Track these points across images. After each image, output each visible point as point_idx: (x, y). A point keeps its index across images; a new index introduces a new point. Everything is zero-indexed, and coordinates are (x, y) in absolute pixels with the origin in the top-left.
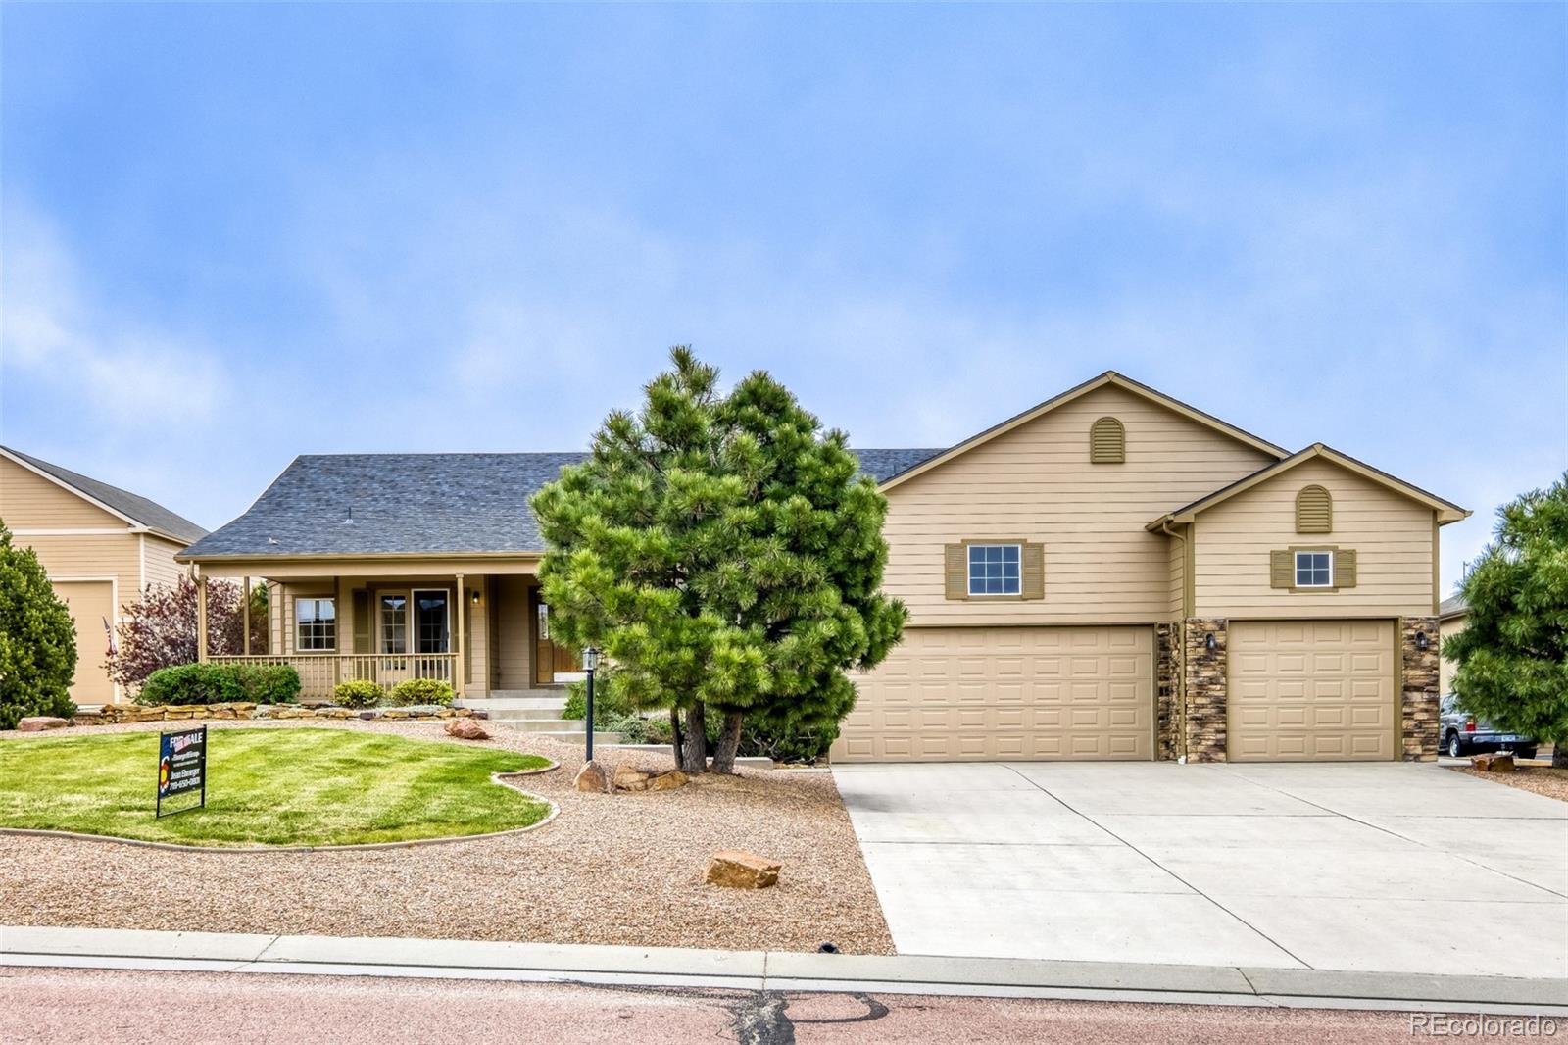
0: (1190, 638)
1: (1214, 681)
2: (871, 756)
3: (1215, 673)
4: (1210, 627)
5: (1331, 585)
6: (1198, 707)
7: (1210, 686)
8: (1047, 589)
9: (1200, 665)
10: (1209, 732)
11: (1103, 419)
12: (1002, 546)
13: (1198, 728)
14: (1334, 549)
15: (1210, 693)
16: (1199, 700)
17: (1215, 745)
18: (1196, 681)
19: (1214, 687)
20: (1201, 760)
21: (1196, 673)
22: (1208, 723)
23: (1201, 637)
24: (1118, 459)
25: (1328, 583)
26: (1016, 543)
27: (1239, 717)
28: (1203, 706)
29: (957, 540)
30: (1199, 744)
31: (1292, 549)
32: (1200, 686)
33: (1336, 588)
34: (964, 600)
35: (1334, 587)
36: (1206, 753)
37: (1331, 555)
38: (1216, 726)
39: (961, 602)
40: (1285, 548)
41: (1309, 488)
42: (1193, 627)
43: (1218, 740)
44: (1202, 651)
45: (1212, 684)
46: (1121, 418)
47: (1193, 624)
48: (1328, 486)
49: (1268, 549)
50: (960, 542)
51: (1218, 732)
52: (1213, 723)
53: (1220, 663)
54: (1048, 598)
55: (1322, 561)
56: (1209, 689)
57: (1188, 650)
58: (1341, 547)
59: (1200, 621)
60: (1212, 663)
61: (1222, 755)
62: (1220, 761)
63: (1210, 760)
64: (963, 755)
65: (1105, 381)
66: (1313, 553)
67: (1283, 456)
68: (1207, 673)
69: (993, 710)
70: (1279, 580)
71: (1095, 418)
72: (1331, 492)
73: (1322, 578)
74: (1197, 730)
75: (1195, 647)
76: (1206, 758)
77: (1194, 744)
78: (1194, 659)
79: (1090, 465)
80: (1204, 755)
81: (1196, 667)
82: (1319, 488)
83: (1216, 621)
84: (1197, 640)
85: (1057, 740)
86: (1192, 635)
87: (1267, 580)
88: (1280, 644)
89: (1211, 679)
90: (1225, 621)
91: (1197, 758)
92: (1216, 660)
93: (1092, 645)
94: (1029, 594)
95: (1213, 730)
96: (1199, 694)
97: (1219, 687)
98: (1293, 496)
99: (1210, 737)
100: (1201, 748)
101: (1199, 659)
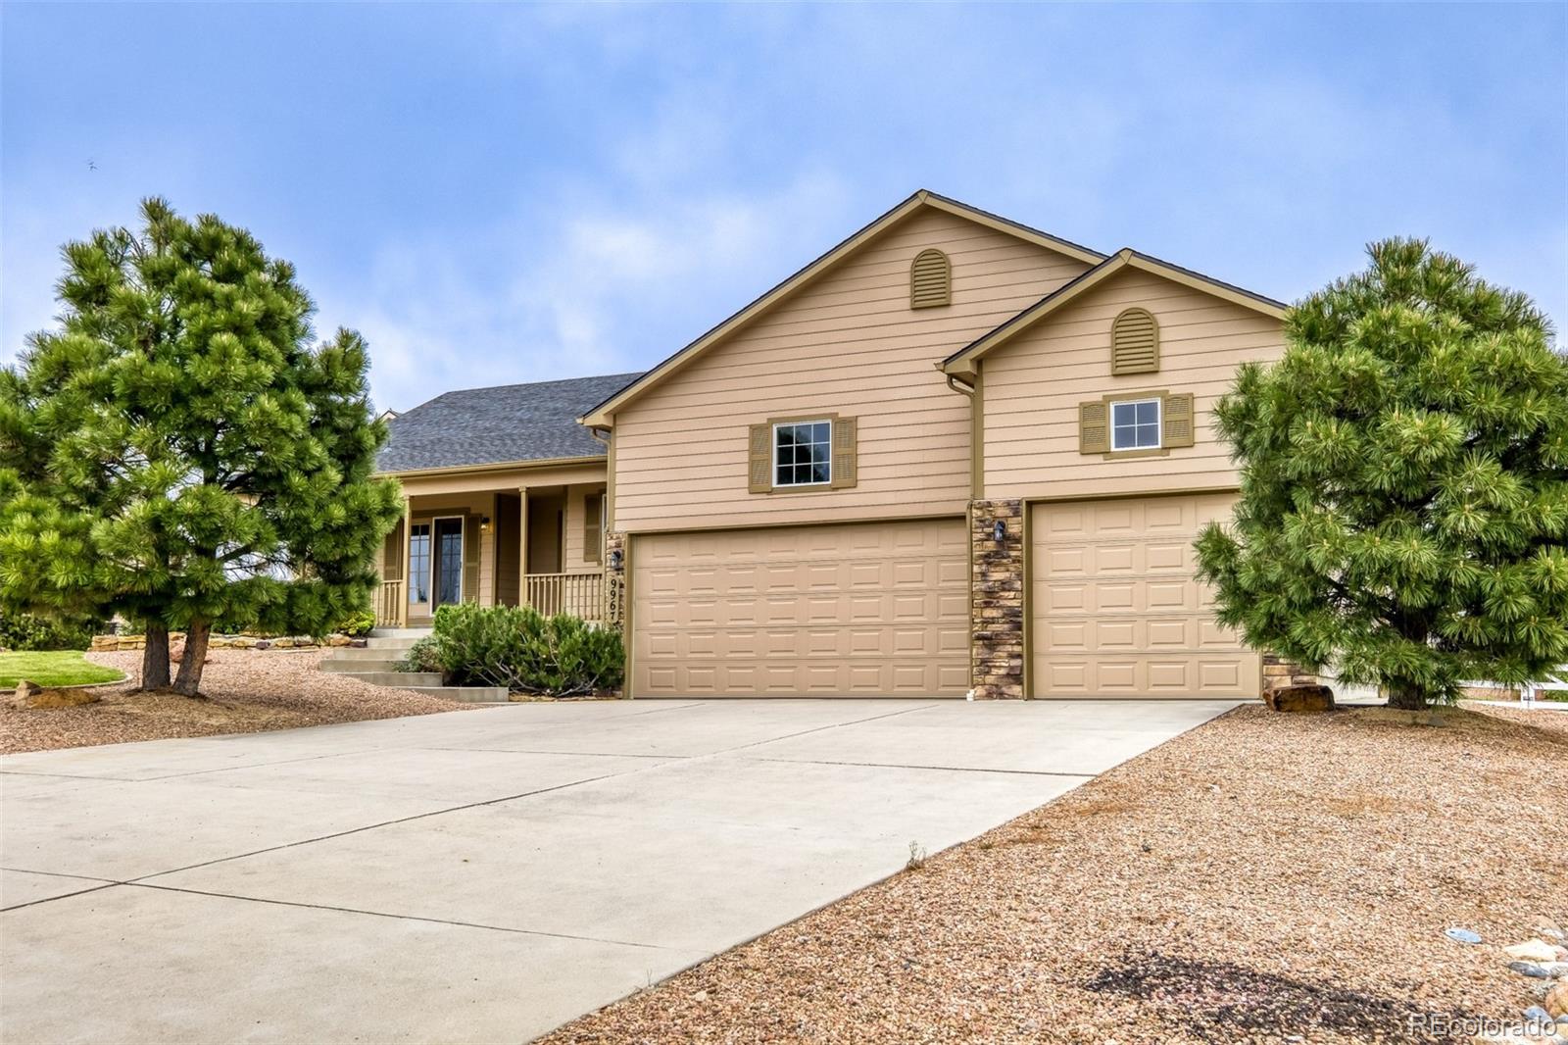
0: (976, 528)
1: (1006, 586)
2: (674, 690)
3: (1007, 574)
4: (1001, 512)
5: (1159, 446)
6: (987, 622)
7: (1002, 594)
8: (861, 474)
9: (989, 564)
10: (1000, 657)
11: (924, 254)
12: (812, 423)
13: (986, 651)
14: (1164, 394)
15: (1002, 603)
16: (989, 613)
17: (1008, 675)
18: (983, 586)
19: (1006, 594)
20: (989, 696)
21: (984, 574)
22: (998, 644)
23: (990, 526)
24: (943, 302)
25: (1157, 444)
26: (827, 418)
27: (1049, 634)
28: (993, 620)
29: (761, 420)
30: (988, 673)
31: (1108, 399)
32: (990, 593)
33: (1166, 449)
34: (768, 493)
35: (1163, 448)
36: (997, 686)
37: (1159, 401)
38: (1009, 648)
39: (765, 496)
40: (1098, 397)
41: (1127, 313)
42: (979, 513)
43: (1012, 668)
44: (991, 545)
45: (1004, 590)
46: (946, 249)
47: (980, 509)
48: (1152, 307)
49: (1076, 401)
50: (765, 422)
51: (1012, 656)
52: (1005, 644)
53: (1014, 562)
54: (862, 486)
55: (1148, 412)
56: (1000, 597)
57: (974, 543)
58: (1174, 391)
59: (989, 504)
60: (1005, 561)
61: (1017, 689)
62: (1014, 697)
63: (1001, 696)
64: (769, 690)
65: (915, 204)
66: (1135, 402)
67: (1097, 261)
68: (998, 575)
69: (806, 630)
70: (1091, 443)
71: (915, 253)
72: (1157, 316)
73: (1148, 436)
74: (985, 654)
75: (983, 540)
76: (995, 693)
77: (980, 673)
78: (981, 557)
79: (911, 312)
80: (994, 688)
81: (984, 567)
82: (1140, 311)
83: (1008, 504)
84: (985, 530)
85: (876, 670)
86: (978, 524)
87: (1075, 444)
88: (1100, 532)
89: (1003, 583)
90: (1019, 503)
91: (985, 693)
92: (1009, 557)
93: (919, 545)
94: (840, 482)
95: (1005, 654)
96: (987, 604)
97: (1012, 594)
98: (1108, 325)
99: (1002, 663)
100: (990, 679)
101: (987, 556)
